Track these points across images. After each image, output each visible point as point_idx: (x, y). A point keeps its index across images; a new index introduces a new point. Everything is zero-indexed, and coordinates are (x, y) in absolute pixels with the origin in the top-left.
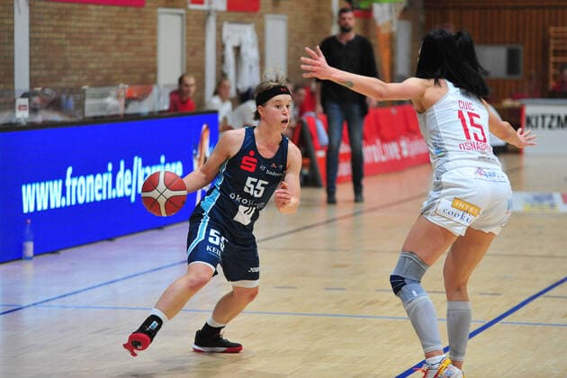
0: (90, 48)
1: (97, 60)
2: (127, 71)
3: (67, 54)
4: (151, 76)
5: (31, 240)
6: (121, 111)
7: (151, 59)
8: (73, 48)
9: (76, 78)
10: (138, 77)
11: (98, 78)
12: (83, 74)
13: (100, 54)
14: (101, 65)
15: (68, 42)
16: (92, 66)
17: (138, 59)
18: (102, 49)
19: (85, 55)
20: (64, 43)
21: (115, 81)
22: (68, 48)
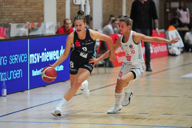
0: (13, 6)
1: (16, 11)
2: (30, 16)
3: (3, 9)
4: (41, 18)
5: (5, 88)
6: (27, 34)
7: (41, 11)
8: (6, 6)
9: (7, 19)
10: (35, 19)
11: (17, 19)
12: (11, 18)
13: (18, 9)
14: (19, 14)
15: (4, 4)
16: (14, 14)
17: (35, 11)
18: (19, 6)
19: (11, 9)
20: (2, 4)
21: (25, 20)
22: (4, 6)
